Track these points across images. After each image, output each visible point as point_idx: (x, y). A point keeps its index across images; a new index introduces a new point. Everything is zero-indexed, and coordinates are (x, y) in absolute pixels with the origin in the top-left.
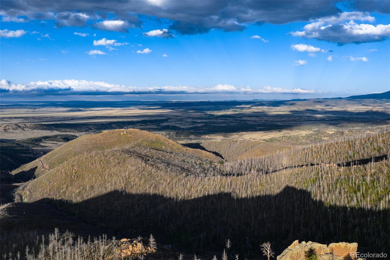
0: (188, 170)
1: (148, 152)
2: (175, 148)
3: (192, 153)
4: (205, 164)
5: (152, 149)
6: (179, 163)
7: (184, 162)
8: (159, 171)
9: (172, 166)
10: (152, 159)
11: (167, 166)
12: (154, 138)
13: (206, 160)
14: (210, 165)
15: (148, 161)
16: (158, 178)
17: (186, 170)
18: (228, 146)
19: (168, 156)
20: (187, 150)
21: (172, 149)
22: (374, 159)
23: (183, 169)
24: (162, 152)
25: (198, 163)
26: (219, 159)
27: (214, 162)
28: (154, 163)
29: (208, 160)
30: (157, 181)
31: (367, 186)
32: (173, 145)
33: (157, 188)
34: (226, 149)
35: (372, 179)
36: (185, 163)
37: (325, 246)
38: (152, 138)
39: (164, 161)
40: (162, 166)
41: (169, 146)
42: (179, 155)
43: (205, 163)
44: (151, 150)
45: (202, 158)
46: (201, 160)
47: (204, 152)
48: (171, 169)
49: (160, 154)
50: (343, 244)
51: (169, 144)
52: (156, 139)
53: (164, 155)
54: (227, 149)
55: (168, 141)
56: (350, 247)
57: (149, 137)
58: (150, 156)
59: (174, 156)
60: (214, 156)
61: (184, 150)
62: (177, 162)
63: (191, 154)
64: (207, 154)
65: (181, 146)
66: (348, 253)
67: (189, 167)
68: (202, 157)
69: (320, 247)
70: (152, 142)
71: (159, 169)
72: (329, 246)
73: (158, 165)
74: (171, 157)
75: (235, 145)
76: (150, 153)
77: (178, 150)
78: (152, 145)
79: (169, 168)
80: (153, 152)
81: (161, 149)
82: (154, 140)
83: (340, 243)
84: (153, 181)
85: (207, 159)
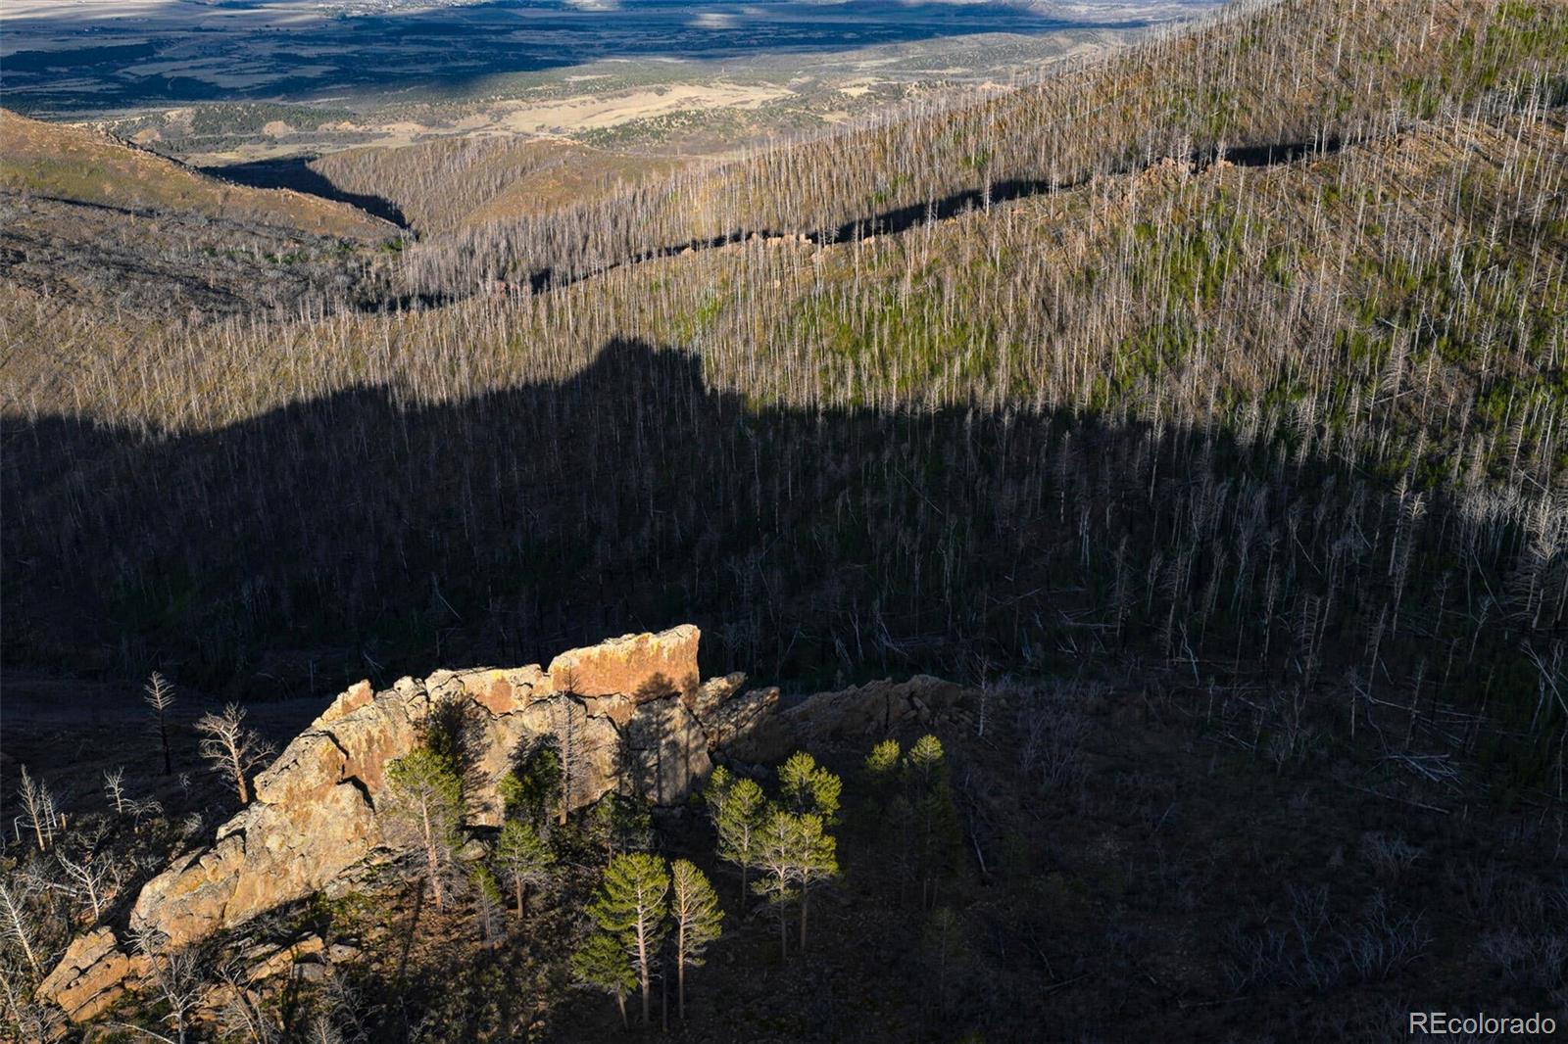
0: (226, 294)
1: (20, 216)
2: (166, 188)
3: (255, 211)
4: (317, 260)
5: (46, 199)
6: (183, 260)
7: (213, 253)
8: (71, 309)
9: (145, 281)
10: (40, 252)
11: (118, 279)
12: (50, 144)
13: (325, 238)
14: (339, 261)
15: (18, 262)
16: (69, 344)
17: (211, 294)
18: (431, 169)
19: (126, 229)
20: (227, 195)
21: (152, 193)
22: (934, 208)
23: (197, 288)
24: (98, 214)
25: (279, 256)
26: (386, 228)
27: (361, 245)
28: (48, 272)
29: (333, 237)
30: (61, 356)
31: (898, 319)
32: (157, 175)
33: (64, 391)
34: (420, 181)
35: (920, 289)
36: (214, 259)
37: (529, 672)
38: (40, 146)
39: (103, 256)
40: (86, 282)
41: (139, 183)
42: (190, 223)
43: (314, 252)
44: (41, 206)
45: (303, 231)
46: (298, 242)
47: (312, 201)
48: (138, 295)
49: (87, 225)
50: (619, 648)
51: (134, 169)
52: (64, 147)
53: (110, 227)
54: (425, 181)
55: (128, 158)
56: (660, 648)
57: (24, 141)
58: (35, 235)
59: (163, 229)
60: (361, 217)
61: (213, 197)
62: (173, 256)
63: (248, 212)
64: (328, 209)
65: (196, 179)
66: (650, 673)
67: (233, 277)
68: (307, 224)
69: (503, 680)
70: (44, 165)
71: (75, 299)
72: (551, 668)
73: (71, 281)
74: (145, 233)
75: (457, 161)
76: (36, 223)
77: (184, 197)
78: (47, 180)
79: (125, 289)
80: (53, 214)
81: (93, 201)
82: (55, 152)
83: (610, 646)
84: (43, 358)
85: (327, 232)
